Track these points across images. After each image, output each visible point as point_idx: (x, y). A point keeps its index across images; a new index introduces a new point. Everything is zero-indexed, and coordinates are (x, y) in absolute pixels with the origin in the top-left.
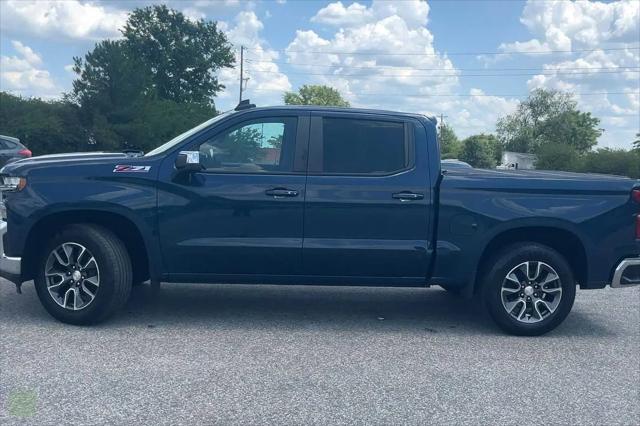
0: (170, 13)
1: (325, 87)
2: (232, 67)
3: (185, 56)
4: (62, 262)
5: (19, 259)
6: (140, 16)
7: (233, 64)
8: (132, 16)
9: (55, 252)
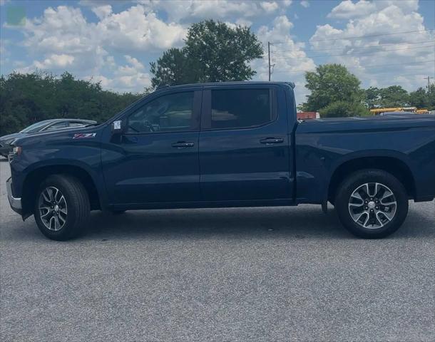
0: (217, 24)
1: (335, 65)
2: (261, 57)
3: (228, 54)
4: (47, 200)
5: (20, 199)
6: (196, 29)
7: (262, 55)
8: (191, 30)
9: (43, 193)
